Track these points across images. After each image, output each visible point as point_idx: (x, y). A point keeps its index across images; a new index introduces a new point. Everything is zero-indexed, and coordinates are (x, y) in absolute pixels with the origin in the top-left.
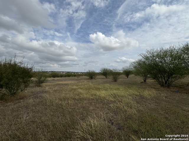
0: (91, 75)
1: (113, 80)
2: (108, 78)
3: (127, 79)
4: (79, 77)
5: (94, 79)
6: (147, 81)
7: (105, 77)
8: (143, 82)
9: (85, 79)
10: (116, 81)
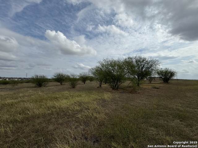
0: (40, 82)
1: (70, 87)
2: (64, 85)
3: (84, 85)
4: (17, 85)
5: (44, 86)
6: (102, 85)
7: (59, 84)
8: (99, 87)
9: (28, 87)
10: (74, 87)
